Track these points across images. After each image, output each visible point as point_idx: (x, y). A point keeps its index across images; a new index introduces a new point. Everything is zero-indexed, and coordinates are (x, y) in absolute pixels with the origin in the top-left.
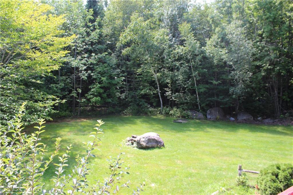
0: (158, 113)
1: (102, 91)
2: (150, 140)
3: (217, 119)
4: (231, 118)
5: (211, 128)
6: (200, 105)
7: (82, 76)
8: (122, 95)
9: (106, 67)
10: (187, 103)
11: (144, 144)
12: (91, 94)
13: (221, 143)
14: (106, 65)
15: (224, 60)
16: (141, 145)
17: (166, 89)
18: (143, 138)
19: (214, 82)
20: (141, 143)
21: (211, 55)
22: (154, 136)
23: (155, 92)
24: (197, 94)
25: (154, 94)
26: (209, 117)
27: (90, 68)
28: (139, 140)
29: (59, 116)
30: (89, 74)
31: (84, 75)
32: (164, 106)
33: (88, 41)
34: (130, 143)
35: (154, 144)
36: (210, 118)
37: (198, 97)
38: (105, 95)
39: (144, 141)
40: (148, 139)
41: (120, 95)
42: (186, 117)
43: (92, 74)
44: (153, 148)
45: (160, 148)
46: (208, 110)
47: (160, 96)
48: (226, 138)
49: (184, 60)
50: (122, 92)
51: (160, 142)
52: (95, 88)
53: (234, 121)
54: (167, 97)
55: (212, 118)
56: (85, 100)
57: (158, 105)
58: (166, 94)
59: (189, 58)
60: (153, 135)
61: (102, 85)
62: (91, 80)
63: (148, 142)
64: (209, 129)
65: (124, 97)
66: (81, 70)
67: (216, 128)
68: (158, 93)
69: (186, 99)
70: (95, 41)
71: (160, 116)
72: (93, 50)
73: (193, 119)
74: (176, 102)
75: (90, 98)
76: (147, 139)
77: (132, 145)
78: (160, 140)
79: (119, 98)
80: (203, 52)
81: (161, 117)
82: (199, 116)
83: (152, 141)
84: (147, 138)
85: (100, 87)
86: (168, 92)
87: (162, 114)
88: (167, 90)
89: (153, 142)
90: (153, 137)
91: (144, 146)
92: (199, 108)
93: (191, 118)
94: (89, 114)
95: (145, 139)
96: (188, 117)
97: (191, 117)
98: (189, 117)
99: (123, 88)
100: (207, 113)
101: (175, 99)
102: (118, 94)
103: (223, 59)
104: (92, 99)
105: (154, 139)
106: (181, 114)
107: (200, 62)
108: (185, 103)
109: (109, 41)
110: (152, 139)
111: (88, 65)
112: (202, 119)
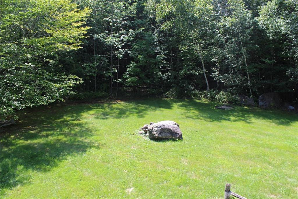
0: (203, 96)
1: (138, 70)
2: (163, 130)
3: (271, 107)
4: (290, 106)
5: (258, 118)
6: (252, 90)
7: (118, 54)
8: (164, 75)
9: (144, 44)
10: (236, 86)
11: (156, 134)
12: (128, 74)
13: (257, 139)
14: (144, 42)
15: (283, 32)
16: (153, 135)
17: (213, 69)
18: (157, 127)
19: (267, 61)
20: (153, 133)
21: (265, 27)
22: (170, 126)
23: (201, 72)
24: (248, 75)
25: (200, 74)
26: (261, 103)
27: (127, 45)
28: (151, 129)
29: (95, 97)
30: (126, 52)
31: (120, 53)
32: (210, 88)
33: (125, 16)
34: (143, 132)
35: (169, 135)
36: (263, 105)
37: (249, 79)
38: (143, 75)
39: (157, 130)
40: (162, 129)
41: (161, 75)
42: (233, 102)
43: (129, 52)
44: (166, 139)
45: (174, 140)
46: (260, 95)
47: (206, 77)
48: (270, 132)
49: (231, 34)
50: (163, 72)
51: (176, 133)
52: (131, 67)
53: (293, 110)
54: (213, 78)
55: (265, 104)
56: (121, 80)
57: (204, 88)
58: (212, 74)
59: (236, 31)
60: (169, 124)
61: (139, 64)
62: (127, 59)
63: (161, 133)
64: (254, 120)
65: (165, 77)
66: (118, 48)
67: (264, 119)
68: (204, 73)
69: (235, 81)
70: (133, 16)
71: (204, 100)
72: (131, 25)
73: (240, 105)
74: (224, 85)
75: (127, 78)
76: (160, 129)
77: (144, 135)
78: (176, 131)
79: (161, 78)
80: (255, 24)
81: (205, 102)
82: (249, 102)
83: (166, 131)
84: (160, 127)
85: (137, 67)
86: (215, 72)
87: (207, 98)
88: (215, 70)
89: (168, 132)
90: (168, 126)
91: (156, 136)
92: (250, 92)
93: (239, 104)
94: (128, 95)
95: (158, 128)
96: (235, 102)
97: (239, 102)
98: (237, 103)
99: (166, 67)
100: (260, 99)
101: (223, 81)
102: (160, 74)
103: (280, 32)
104: (128, 79)
105: (169, 129)
106: (227, 99)
107: (250, 36)
108: (234, 86)
109: (152, 16)
110: (167, 128)
111: (125, 42)
112: (252, 105)
